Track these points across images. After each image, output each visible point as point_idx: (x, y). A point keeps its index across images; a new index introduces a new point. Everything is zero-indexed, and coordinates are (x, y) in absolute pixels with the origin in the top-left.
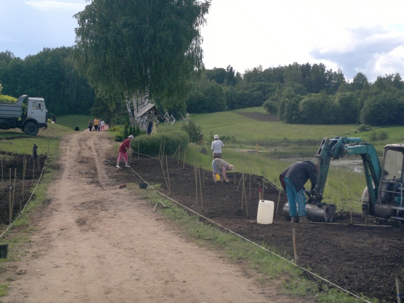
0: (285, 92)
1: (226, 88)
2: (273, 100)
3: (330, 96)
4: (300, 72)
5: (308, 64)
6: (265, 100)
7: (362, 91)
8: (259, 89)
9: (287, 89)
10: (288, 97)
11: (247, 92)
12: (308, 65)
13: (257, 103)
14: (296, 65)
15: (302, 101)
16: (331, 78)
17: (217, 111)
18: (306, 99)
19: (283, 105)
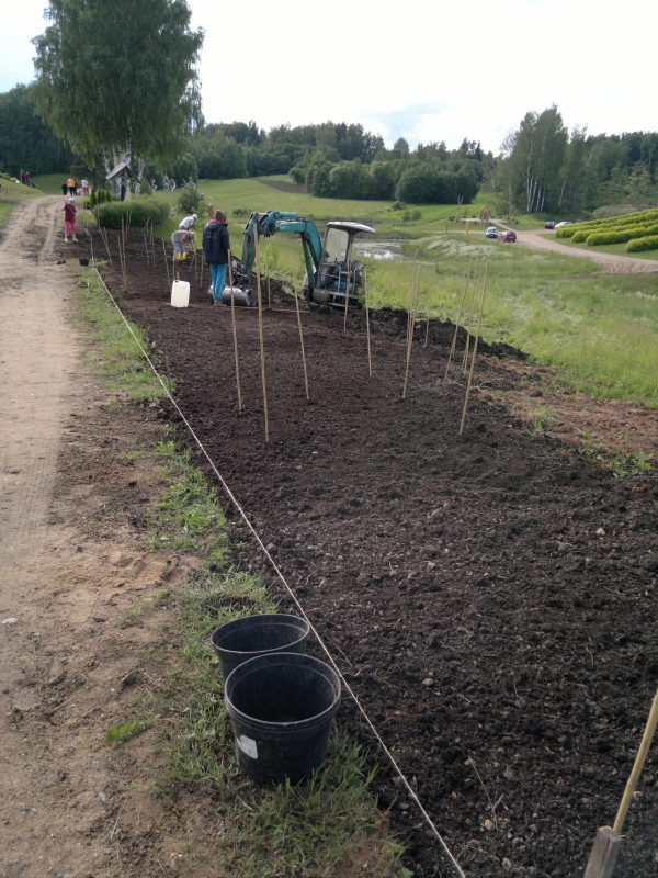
0: (314, 158)
1: (246, 149)
2: (301, 167)
3: (365, 165)
4: (335, 133)
5: (343, 124)
6: (292, 166)
7: (400, 161)
8: (286, 152)
9: (318, 154)
10: (317, 163)
11: (272, 155)
12: (344, 126)
13: (281, 169)
14: (330, 124)
15: (333, 170)
16: (369, 144)
17: (235, 177)
18: (337, 167)
19: (311, 174)
